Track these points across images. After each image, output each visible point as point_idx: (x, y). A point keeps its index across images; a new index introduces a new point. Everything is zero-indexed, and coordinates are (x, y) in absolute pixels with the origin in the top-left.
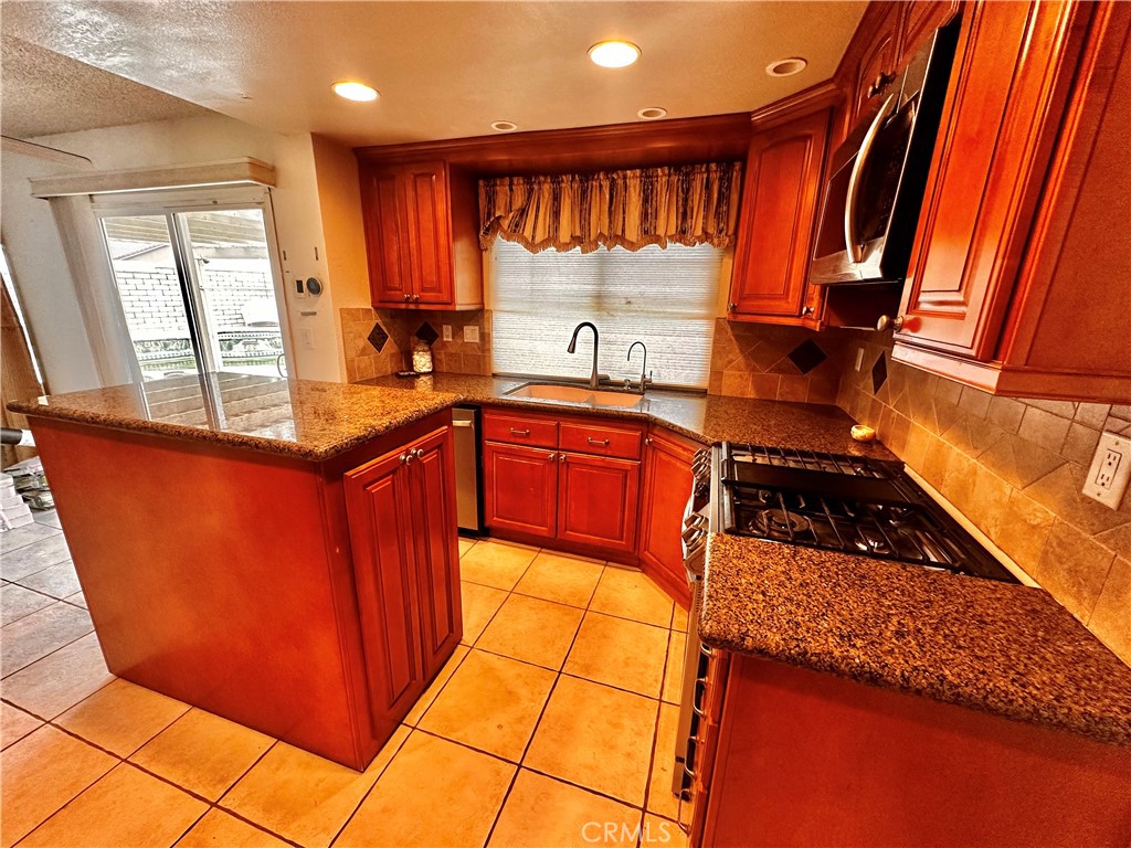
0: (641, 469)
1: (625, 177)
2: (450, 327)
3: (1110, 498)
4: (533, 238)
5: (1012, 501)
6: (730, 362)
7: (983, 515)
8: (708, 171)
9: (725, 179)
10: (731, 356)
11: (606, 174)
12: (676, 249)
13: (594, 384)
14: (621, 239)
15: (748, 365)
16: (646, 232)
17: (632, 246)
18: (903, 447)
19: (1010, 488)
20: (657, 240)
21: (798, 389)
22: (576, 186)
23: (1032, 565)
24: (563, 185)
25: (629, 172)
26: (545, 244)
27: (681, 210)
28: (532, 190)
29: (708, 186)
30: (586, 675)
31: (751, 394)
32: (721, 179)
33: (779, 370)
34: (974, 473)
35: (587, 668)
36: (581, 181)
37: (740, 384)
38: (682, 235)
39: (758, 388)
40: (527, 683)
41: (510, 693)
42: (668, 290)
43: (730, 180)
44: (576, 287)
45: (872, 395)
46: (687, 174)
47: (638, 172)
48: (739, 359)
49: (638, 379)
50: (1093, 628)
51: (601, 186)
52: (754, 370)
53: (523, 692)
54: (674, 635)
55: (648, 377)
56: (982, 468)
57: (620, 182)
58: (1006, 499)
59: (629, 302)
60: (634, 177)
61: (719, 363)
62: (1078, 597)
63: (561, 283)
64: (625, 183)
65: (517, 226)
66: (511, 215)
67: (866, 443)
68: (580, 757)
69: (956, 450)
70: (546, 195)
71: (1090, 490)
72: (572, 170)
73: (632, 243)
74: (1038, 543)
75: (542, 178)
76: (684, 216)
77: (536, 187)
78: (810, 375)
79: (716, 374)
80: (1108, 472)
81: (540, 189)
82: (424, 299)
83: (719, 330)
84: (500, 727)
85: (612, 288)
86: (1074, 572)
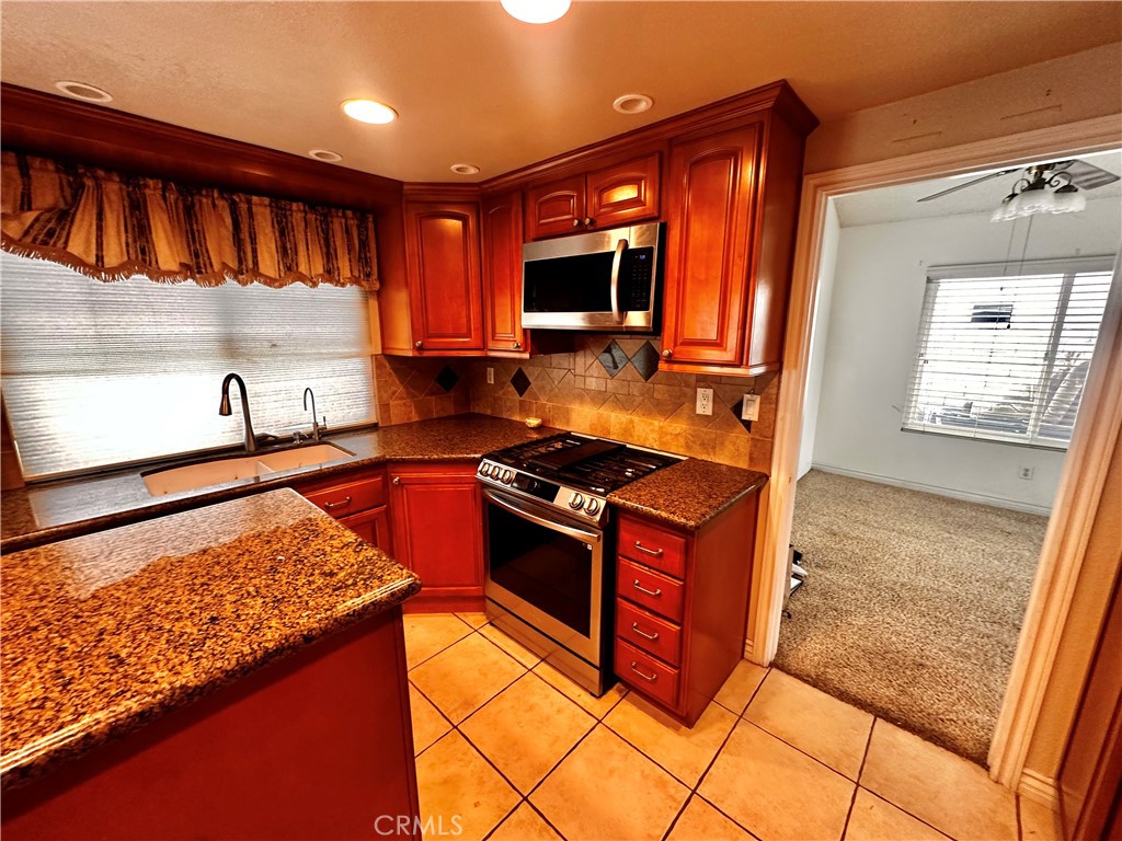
0: (387, 512)
1: (249, 202)
3: (709, 412)
4: (100, 258)
5: (661, 428)
6: (394, 393)
8: (344, 216)
9: (362, 227)
10: (394, 388)
11: (220, 193)
12: (325, 288)
13: (252, 448)
14: (256, 273)
15: (408, 393)
16: (289, 269)
17: (269, 281)
18: (568, 423)
19: (657, 423)
20: (302, 278)
21: (441, 406)
22: (172, 197)
23: (682, 451)
24: (148, 192)
25: (255, 199)
26: (126, 269)
27: (324, 250)
28: (83, 186)
29: (348, 232)
30: (473, 708)
31: (415, 418)
32: (359, 227)
33: (432, 394)
34: (632, 422)
35: (466, 704)
36: (180, 192)
37: (404, 411)
38: (330, 275)
39: (419, 412)
40: (446, 762)
41: (445, 782)
42: (318, 330)
43: (367, 229)
44: (190, 330)
45: (517, 397)
46: (325, 216)
47: (267, 201)
48: (401, 390)
49: (309, 428)
50: (717, 461)
51: (214, 206)
52: (413, 396)
53: (453, 769)
54: (481, 631)
55: (321, 424)
56: (636, 419)
57: (244, 206)
58: (657, 428)
59: (274, 345)
60: (263, 205)
61: (385, 396)
62: (707, 453)
64: (250, 209)
65: (50, 234)
66: (30, 217)
67: (538, 429)
69: (613, 415)
70: (114, 197)
71: (699, 411)
73: (270, 278)
74: (682, 441)
75: (101, 173)
76: (329, 256)
77: (89, 183)
78: (451, 393)
79: (384, 407)
80: (705, 402)
81: (99, 187)
83: (379, 366)
84: (476, 805)
85: (246, 330)
86: (702, 444)
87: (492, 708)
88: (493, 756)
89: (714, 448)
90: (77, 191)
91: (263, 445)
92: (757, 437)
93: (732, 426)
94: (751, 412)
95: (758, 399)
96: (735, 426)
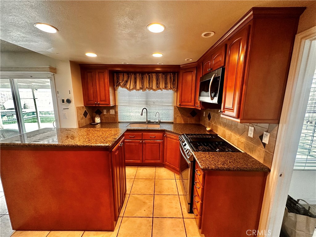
0: (163, 142)
1: (152, 75)
2: (106, 110)
3: (252, 136)
4: (130, 88)
5: (238, 139)
6: (178, 115)
7: (234, 142)
8: (170, 75)
9: (174, 77)
10: (178, 114)
11: (148, 74)
12: (164, 91)
13: (147, 123)
14: (152, 88)
15: (182, 116)
16: (158, 87)
17: (154, 90)
18: (217, 131)
19: (238, 137)
20: (160, 89)
21: (192, 121)
22: (140, 76)
23: (243, 149)
24: (137, 76)
25: (153, 74)
26: (133, 89)
27: (165, 83)
28: (129, 76)
29: (171, 78)
30: (160, 193)
31: (183, 122)
32: (173, 77)
33: (188, 117)
34: (231, 135)
35: (160, 192)
36: (141, 75)
37: (180, 120)
38: (166, 88)
39: (184, 121)
40: (147, 199)
41: (144, 202)
42: (163, 100)
43: (175, 77)
44: (141, 99)
45: (208, 121)
46: (166, 75)
47: (155, 74)
48: (180, 115)
49: (157, 121)
50: (253, 157)
51: (146, 76)
52: (183, 117)
53: (147, 201)
54: (176, 180)
55: (160, 120)
56: (233, 134)
57: (151, 76)
58: (237, 139)
59: (154, 103)
60: (154, 75)
61: (176, 116)
62: (250, 152)
63: (137, 98)
64: (152, 76)
65: (125, 85)
66: (123, 82)
67: (210, 131)
68: (166, 211)
69: (227, 131)
70: (133, 77)
71: (249, 135)
72: (139, 73)
73: (154, 89)
74: (243, 146)
75: (132, 74)
76: (166, 84)
77: (130, 76)
78: (194, 118)
79: (175, 119)
80: (251, 132)
81: (131, 76)
82: (101, 103)
83: (175, 109)
84: (145, 210)
85: (150, 100)
86: (249, 149)
87: (164, 197)
88: (155, 205)
89: (252, 151)
90: (129, 77)
91: (149, 122)
92: (267, 151)
93: (259, 144)
94: (266, 140)
95: (269, 135)
96: (260, 144)
